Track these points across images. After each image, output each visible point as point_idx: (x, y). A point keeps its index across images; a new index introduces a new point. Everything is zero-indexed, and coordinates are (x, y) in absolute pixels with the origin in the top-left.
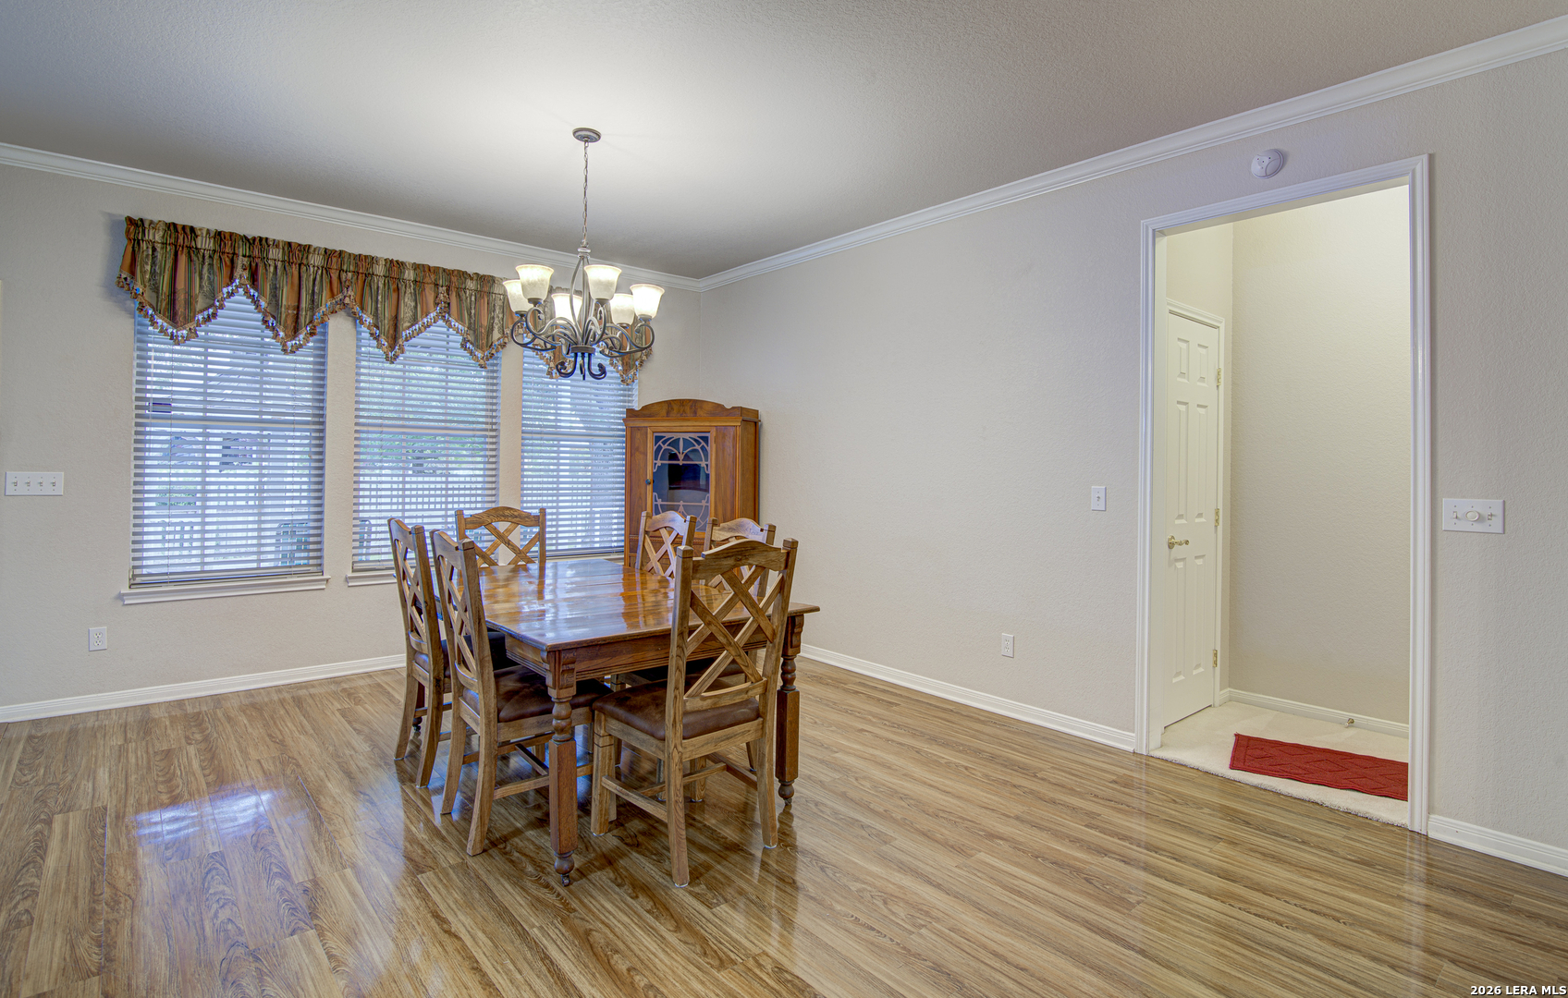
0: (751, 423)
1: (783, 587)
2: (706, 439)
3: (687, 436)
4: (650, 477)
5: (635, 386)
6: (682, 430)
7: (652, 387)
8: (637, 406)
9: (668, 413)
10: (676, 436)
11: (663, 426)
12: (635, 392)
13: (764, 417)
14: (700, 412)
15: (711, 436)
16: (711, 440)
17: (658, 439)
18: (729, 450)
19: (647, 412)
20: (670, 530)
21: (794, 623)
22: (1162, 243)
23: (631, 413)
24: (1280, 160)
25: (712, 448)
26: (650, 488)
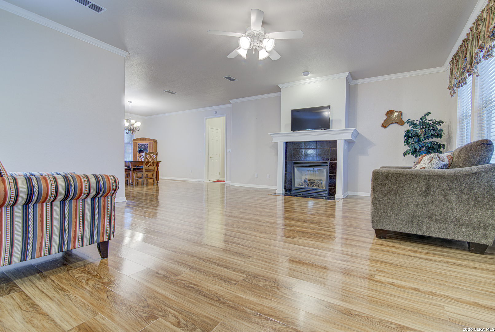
0: (155, 142)
1: (156, 157)
2: (147, 144)
3: (144, 144)
4: (137, 150)
5: (134, 135)
6: (143, 143)
7: (137, 136)
8: (135, 139)
9: (141, 140)
10: (142, 144)
11: (140, 142)
12: (134, 136)
13: (158, 141)
14: (146, 140)
15: (148, 144)
16: (148, 145)
17: (139, 144)
18: (151, 146)
19: (137, 140)
20: (142, 156)
21: (158, 163)
22: (207, 120)
23: (134, 140)
24: (216, 112)
25: (148, 146)
26: (137, 152)
